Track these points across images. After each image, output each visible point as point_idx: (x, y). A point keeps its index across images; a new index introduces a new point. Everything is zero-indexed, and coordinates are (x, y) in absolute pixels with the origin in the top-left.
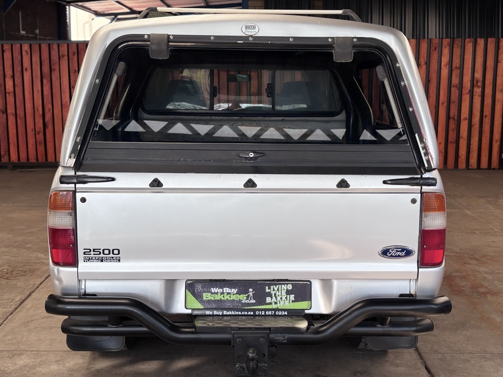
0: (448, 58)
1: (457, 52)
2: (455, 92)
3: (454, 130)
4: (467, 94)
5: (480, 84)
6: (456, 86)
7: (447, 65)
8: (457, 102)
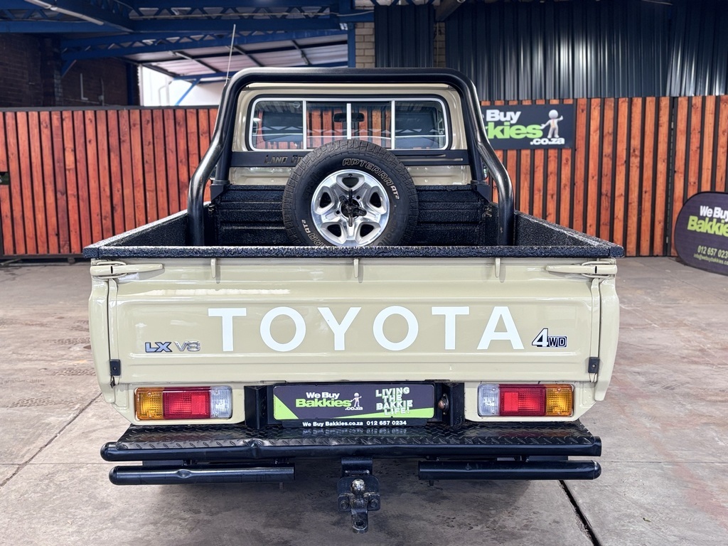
0: (598, 121)
1: (609, 114)
2: (607, 163)
3: (607, 209)
4: (622, 165)
5: (638, 153)
6: (609, 156)
7: (597, 130)
8: (610, 175)
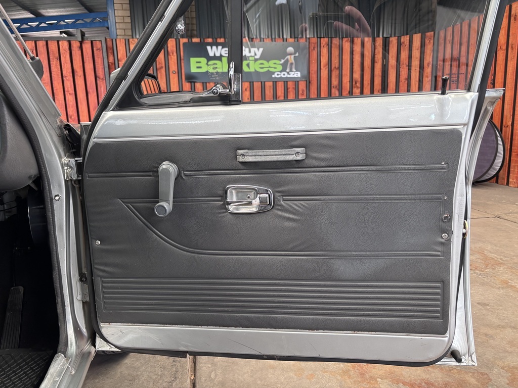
0: (327, 58)
1: (335, 52)
2: (335, 93)
7: (326, 66)
